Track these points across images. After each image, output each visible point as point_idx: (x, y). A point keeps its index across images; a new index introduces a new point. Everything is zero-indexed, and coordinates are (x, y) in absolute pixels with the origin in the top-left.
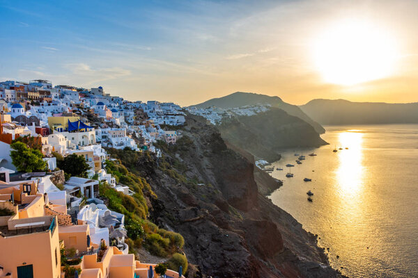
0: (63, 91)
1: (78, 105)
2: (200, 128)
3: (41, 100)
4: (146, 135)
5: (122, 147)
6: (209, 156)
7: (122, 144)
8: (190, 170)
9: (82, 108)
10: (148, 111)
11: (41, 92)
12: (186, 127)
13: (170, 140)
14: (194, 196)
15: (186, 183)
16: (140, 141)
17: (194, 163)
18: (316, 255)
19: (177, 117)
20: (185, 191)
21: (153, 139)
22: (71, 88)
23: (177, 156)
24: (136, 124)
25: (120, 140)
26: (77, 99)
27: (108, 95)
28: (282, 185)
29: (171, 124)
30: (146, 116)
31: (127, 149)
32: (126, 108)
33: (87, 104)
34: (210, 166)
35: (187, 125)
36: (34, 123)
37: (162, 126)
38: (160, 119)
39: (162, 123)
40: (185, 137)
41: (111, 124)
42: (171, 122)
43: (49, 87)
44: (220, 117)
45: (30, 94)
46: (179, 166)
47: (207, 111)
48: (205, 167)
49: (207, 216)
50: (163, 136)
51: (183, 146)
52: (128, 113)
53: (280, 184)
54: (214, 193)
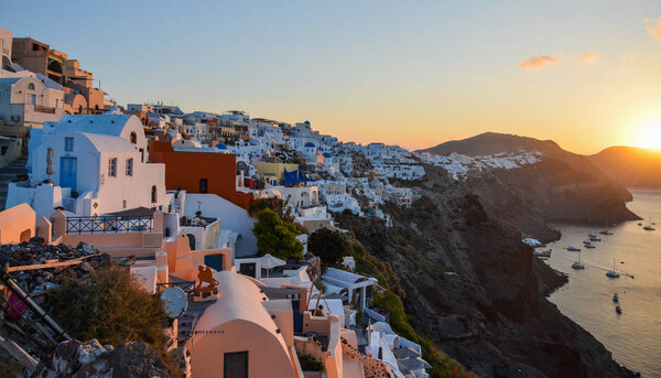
0: (263, 125)
1: (281, 146)
2: (446, 185)
3: (237, 138)
4: (370, 193)
5: (341, 209)
6: (462, 230)
7: (339, 205)
8: (432, 249)
9: (286, 151)
10: (371, 158)
11: (238, 128)
12: (425, 183)
13: (403, 201)
14: (443, 292)
15: (429, 269)
16: (363, 200)
17: (438, 238)
19: (413, 167)
20: (431, 283)
21: (378, 199)
22: (275, 123)
23: (413, 226)
24: (356, 176)
25: (337, 198)
26: (280, 139)
27: (317, 133)
28: (567, 281)
29: (404, 178)
30: (368, 165)
31: (348, 212)
32: (341, 152)
33: (292, 145)
34: (463, 246)
35: (427, 180)
36: (242, 172)
37: (392, 181)
38: (387, 170)
39: (391, 175)
40: (425, 199)
41: (325, 176)
42: (404, 174)
43: (246, 120)
44: (466, 169)
45: (224, 129)
46: (417, 241)
47: (445, 160)
48: (455, 246)
49: (484, 332)
50: (393, 194)
51: (422, 211)
52: (345, 159)
53: (563, 280)
54: (473, 290)
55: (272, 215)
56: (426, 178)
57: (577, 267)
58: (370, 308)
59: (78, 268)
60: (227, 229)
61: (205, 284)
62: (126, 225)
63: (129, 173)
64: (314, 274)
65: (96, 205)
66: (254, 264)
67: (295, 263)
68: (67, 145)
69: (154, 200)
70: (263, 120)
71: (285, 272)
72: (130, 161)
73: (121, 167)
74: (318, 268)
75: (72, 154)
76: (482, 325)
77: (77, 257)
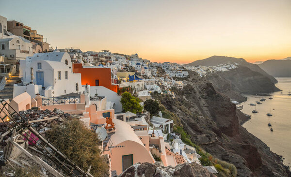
0: (118, 56)
1: (126, 65)
2: (198, 79)
3: (106, 62)
4: (165, 83)
5: (153, 91)
6: (205, 98)
7: (152, 89)
8: (193, 107)
9: (128, 67)
10: (165, 68)
11: (106, 58)
12: (189, 79)
13: (180, 87)
14: (198, 125)
15: (192, 115)
16: (163, 87)
17: (195, 102)
18: (283, 171)
19: (184, 72)
20: (193, 121)
21: (169, 86)
22: (122, 55)
23: (184, 97)
24: (158, 77)
25: (151, 87)
26: (125, 62)
27: (141, 59)
28: (250, 119)
29: (180, 77)
30: (164, 71)
31: (156, 92)
32: (152, 66)
33: (130, 64)
34: (206, 105)
37: (174, 78)
38: (172, 73)
39: (174, 76)
40: (189, 85)
41: (145, 77)
42: (179, 75)
43: (110, 54)
44: (205, 72)
45: (101, 59)
46: (186, 104)
47: (196, 68)
48: (202, 105)
49: (217, 141)
50: (175, 84)
51: (188, 91)
52: (153, 69)
53: (248, 118)
54: (211, 123)
55: (129, 94)
56: (189, 76)
57: (254, 112)
58: (172, 133)
59: (57, 120)
60: (109, 101)
61: (109, 125)
62: (68, 100)
63: (66, 78)
64: (147, 119)
65: (53, 92)
66: (123, 116)
67: (139, 115)
68: (38, 66)
69: (77, 90)
70: (117, 54)
71: (136, 119)
72: (66, 72)
73: (63, 75)
74: (149, 117)
75: (41, 70)
76: (216, 138)
77: (55, 115)
